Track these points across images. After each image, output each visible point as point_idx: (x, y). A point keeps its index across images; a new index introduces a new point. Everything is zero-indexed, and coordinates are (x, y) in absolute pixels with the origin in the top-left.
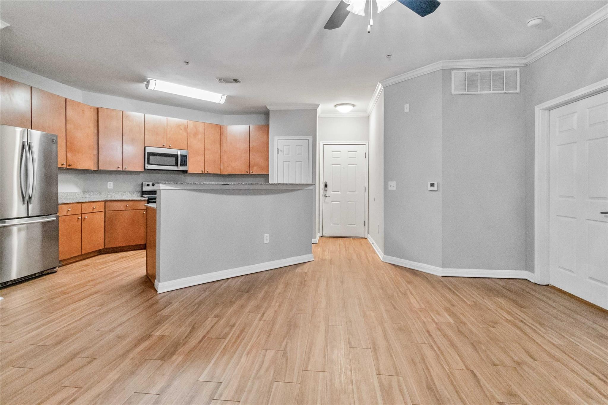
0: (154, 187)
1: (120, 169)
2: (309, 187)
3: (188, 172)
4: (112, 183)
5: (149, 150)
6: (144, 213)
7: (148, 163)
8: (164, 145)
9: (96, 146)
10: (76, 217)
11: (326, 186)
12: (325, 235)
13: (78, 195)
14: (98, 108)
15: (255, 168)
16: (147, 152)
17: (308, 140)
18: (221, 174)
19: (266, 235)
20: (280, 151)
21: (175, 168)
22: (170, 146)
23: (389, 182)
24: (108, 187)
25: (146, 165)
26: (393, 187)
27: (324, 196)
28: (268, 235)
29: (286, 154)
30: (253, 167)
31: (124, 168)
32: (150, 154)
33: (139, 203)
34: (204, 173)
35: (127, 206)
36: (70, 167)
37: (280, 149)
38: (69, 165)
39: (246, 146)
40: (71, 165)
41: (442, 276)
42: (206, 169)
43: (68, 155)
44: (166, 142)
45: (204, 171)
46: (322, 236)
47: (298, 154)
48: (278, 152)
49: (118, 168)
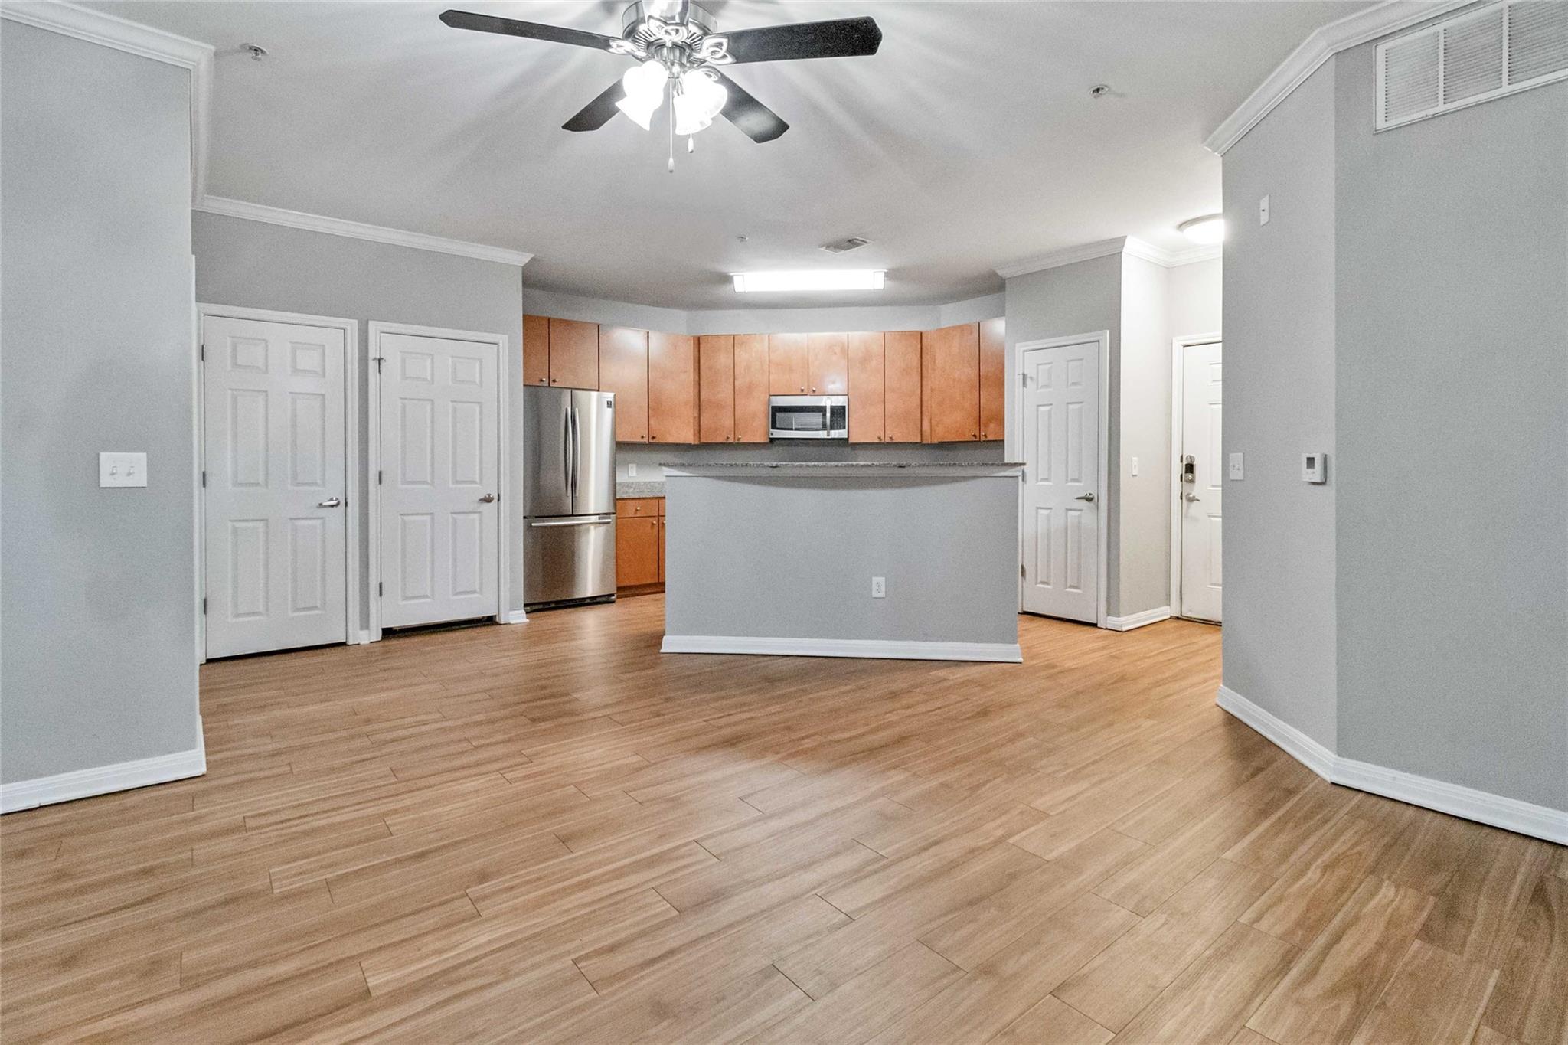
1: (731, 440)
2: (1004, 471)
3: (849, 441)
5: (776, 400)
7: (774, 427)
8: (802, 390)
10: (651, 519)
11: (1190, 468)
12: (1187, 614)
14: (699, 338)
16: (773, 407)
17: (1098, 341)
18: (924, 442)
19: (875, 580)
20: (1028, 381)
21: (822, 434)
22: (814, 391)
23: (1231, 455)
25: (770, 430)
26: (1238, 469)
27: (1184, 498)
28: (882, 580)
29: (1043, 387)
30: (986, 425)
31: (736, 439)
32: (777, 409)
34: (883, 441)
36: (654, 441)
37: (1029, 376)
38: (653, 438)
39: (972, 373)
40: (655, 438)
41: (1333, 784)
42: (889, 434)
43: (651, 422)
44: (806, 384)
45: (882, 438)
46: (1178, 615)
47: (1074, 384)
48: (1024, 384)
49: (728, 438)
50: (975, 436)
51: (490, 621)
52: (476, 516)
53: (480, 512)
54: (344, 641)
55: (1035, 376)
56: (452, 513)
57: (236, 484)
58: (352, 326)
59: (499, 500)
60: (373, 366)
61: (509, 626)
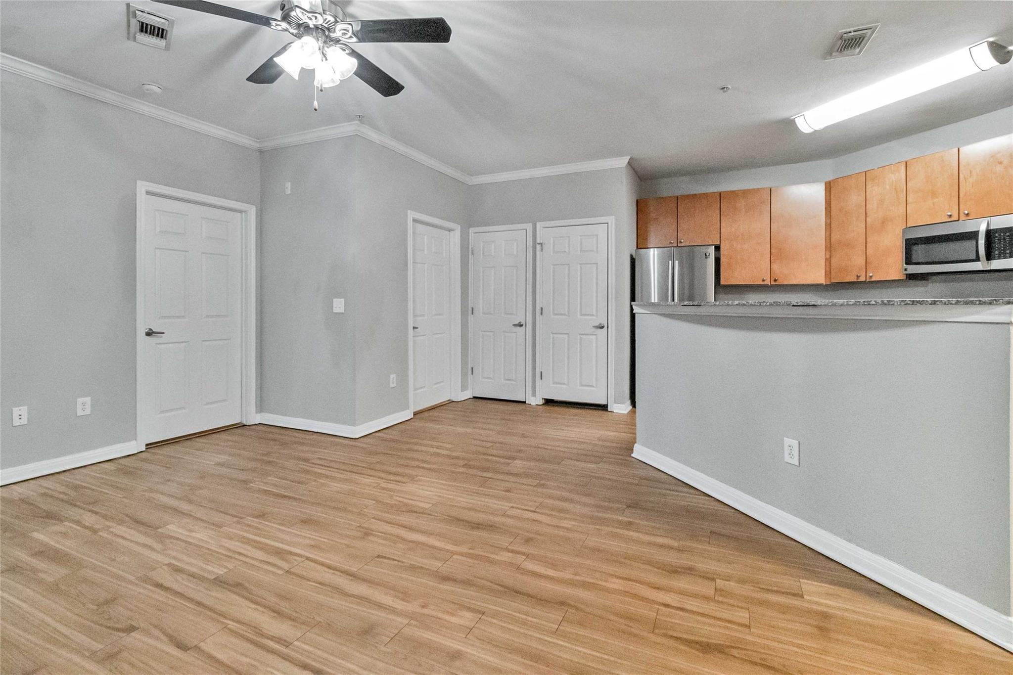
1: (862, 279)
7: (911, 262)
8: (950, 216)
16: (906, 240)
22: (967, 215)
25: (905, 266)
31: (868, 277)
32: (911, 242)
36: (777, 283)
38: (775, 280)
43: (774, 266)
44: (955, 208)
49: (858, 277)
51: (604, 408)
52: (594, 337)
53: (596, 335)
54: (524, 401)
56: (580, 334)
57: (484, 313)
58: (529, 227)
59: (608, 327)
60: (538, 247)
61: (613, 414)
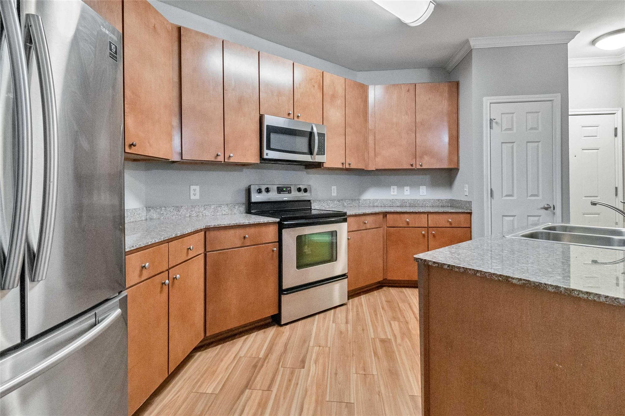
0: (270, 194)
1: (221, 159)
3: (325, 165)
4: (197, 188)
5: (270, 120)
6: (273, 251)
8: (289, 114)
9: (177, 109)
10: (158, 279)
13: (138, 216)
14: (180, 29)
15: (426, 158)
16: (267, 126)
17: (552, 101)
20: (494, 125)
21: (307, 158)
22: (298, 117)
24: (192, 197)
25: (265, 151)
29: (506, 129)
31: (228, 157)
32: (272, 130)
33: (264, 229)
35: (245, 237)
37: (494, 120)
38: (132, 145)
39: (409, 120)
40: (135, 146)
42: (348, 161)
43: (129, 120)
44: (292, 109)
45: (345, 164)
47: (532, 129)
48: (491, 127)
49: (217, 156)
50: (412, 165)
55: (499, 121)
